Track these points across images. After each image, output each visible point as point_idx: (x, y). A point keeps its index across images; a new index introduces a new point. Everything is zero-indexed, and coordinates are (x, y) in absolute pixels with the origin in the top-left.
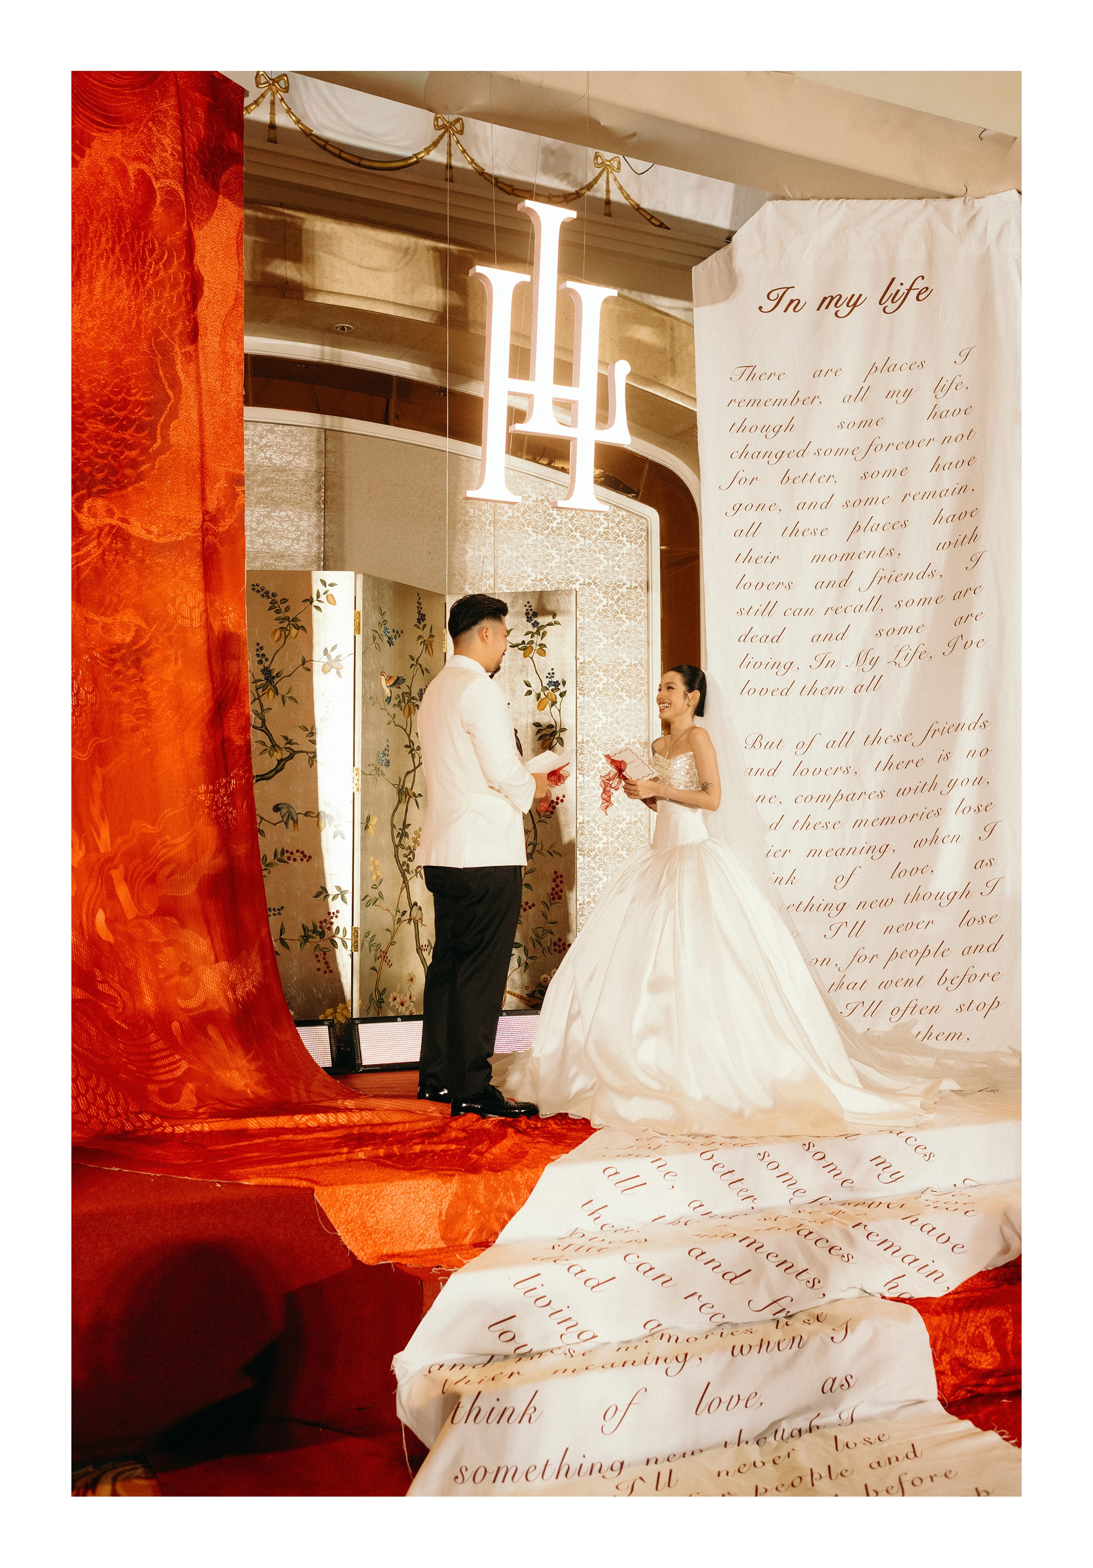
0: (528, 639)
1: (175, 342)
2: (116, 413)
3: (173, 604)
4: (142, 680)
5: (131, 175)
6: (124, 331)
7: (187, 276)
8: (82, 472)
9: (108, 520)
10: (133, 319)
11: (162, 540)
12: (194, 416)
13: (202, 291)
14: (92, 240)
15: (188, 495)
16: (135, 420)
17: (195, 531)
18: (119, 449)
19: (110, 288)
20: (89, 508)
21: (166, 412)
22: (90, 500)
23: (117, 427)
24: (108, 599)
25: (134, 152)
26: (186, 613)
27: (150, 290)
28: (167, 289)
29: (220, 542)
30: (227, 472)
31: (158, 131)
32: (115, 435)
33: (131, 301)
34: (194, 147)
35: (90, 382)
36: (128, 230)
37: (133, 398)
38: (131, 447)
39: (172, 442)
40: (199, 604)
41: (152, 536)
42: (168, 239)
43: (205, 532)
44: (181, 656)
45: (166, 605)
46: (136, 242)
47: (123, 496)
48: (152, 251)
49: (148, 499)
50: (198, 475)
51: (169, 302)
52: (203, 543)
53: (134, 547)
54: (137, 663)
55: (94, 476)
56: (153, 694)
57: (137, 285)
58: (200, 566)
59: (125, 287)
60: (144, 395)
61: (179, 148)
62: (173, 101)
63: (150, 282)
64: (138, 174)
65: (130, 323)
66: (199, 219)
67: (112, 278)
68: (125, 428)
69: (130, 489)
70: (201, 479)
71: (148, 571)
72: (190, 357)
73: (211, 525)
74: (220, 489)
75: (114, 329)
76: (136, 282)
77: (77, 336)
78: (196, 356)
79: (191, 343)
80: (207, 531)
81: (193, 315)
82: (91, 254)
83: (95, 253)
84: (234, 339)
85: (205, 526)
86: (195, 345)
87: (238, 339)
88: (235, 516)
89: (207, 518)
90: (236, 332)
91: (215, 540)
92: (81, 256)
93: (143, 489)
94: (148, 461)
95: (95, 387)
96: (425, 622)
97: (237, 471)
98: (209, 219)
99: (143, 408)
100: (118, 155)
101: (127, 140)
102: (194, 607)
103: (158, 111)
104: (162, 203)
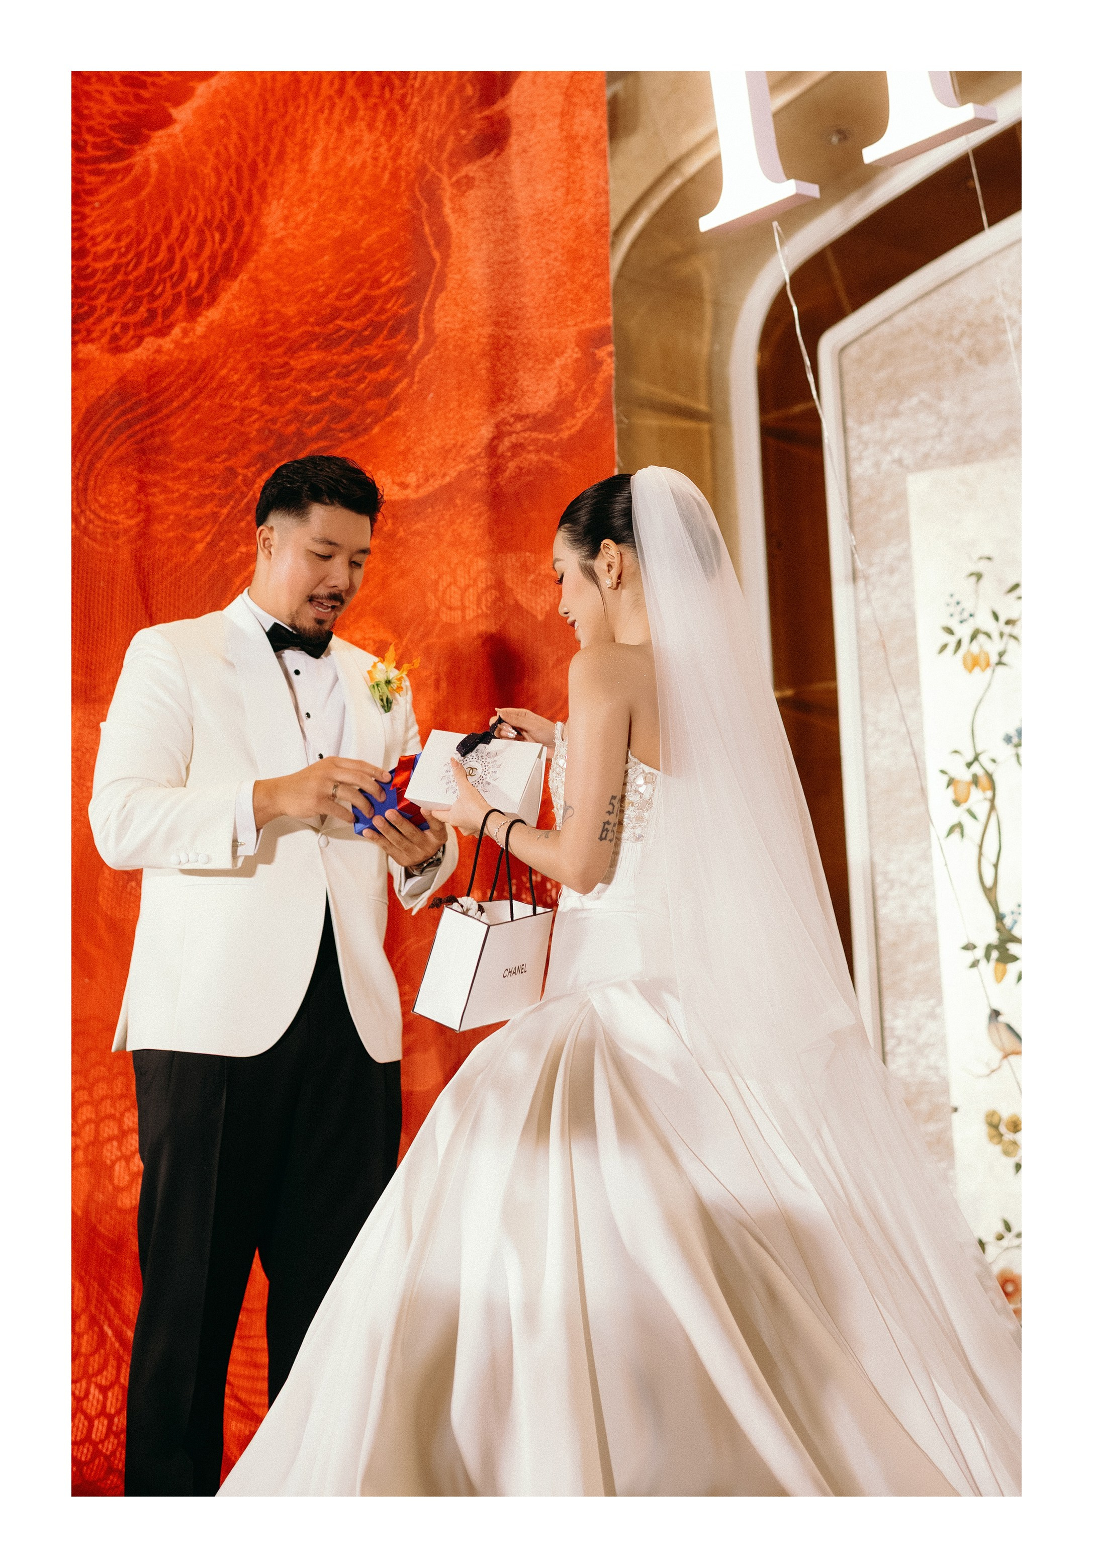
1: (442, 172)
2: (348, 325)
3: (435, 591)
6: (364, 197)
8: (280, 436)
10: (383, 171)
11: (423, 492)
15: (460, 405)
16: (386, 321)
17: (472, 459)
18: (356, 376)
19: (336, 148)
21: (432, 286)
23: (352, 344)
27: (416, 112)
32: (345, 359)
33: (376, 147)
37: (384, 290)
38: (375, 366)
39: (437, 331)
40: (475, 580)
41: (409, 491)
43: (498, 454)
45: (424, 596)
47: (363, 444)
49: (404, 435)
50: (485, 365)
52: (495, 472)
57: (392, 117)
58: (480, 515)
59: (365, 134)
60: (402, 276)
63: (416, 100)
65: (376, 181)
67: (340, 131)
68: (369, 340)
69: (376, 430)
70: (493, 370)
71: (400, 549)
72: (468, 182)
73: (535, 435)
74: (563, 368)
75: (343, 202)
76: (388, 115)
77: (280, 241)
78: (491, 174)
79: (470, 159)
80: (518, 448)
81: (486, 113)
82: (305, 114)
83: (311, 111)
84: (588, 106)
85: (507, 442)
86: (489, 159)
87: (594, 104)
88: (595, 402)
89: (519, 426)
90: (592, 91)
91: (547, 457)
92: (286, 129)
93: (395, 424)
94: (404, 375)
95: (308, 304)
97: (601, 322)
99: (399, 297)
102: (470, 586)
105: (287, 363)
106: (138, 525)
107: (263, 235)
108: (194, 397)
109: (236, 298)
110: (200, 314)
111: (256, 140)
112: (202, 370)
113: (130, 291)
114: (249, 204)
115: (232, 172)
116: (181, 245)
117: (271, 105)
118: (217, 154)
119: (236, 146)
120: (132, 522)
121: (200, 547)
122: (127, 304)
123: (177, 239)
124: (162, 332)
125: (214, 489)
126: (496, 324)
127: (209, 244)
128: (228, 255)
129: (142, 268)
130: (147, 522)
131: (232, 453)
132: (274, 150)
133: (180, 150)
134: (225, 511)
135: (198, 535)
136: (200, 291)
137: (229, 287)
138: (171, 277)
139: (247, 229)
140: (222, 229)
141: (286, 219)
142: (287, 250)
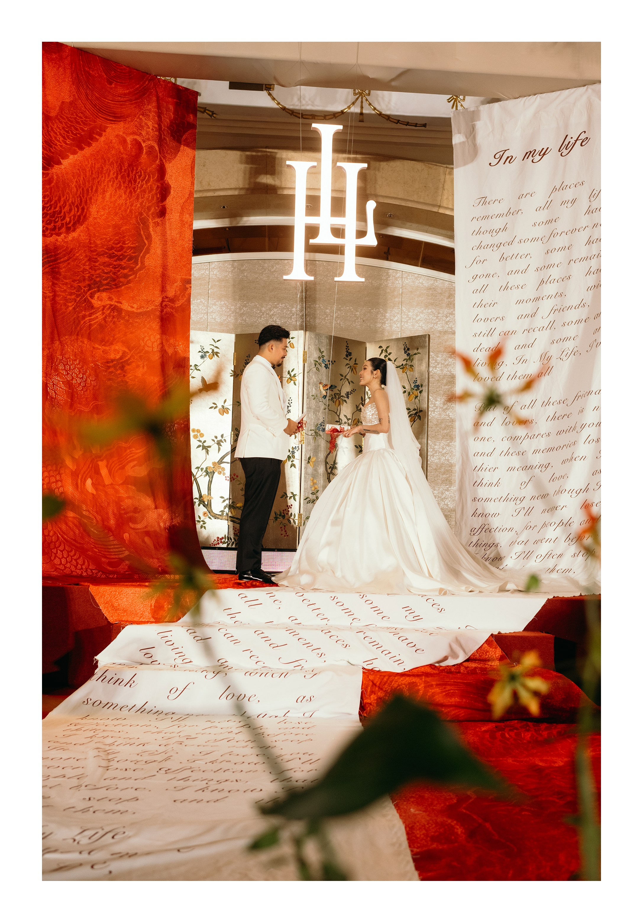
0: (404, 363)
1: (149, 217)
2: (116, 253)
3: (143, 341)
4: (124, 376)
5: (129, 142)
6: (122, 215)
7: (158, 186)
8: (95, 281)
9: (109, 302)
10: (128, 209)
11: (139, 311)
12: (159, 252)
13: (170, 193)
14: (105, 174)
15: (153, 289)
16: (127, 256)
17: (156, 306)
18: (117, 269)
19: (114, 195)
20: (98, 297)
21: (144, 251)
22: (99, 293)
23: (117, 259)
24: (107, 338)
25: (131, 131)
26: (150, 345)
27: (138, 194)
28: (147, 193)
29: (176, 312)
30: (181, 278)
31: (146, 119)
32: (115, 263)
33: (126, 200)
34: (168, 124)
35: (101, 239)
36: (126, 168)
37: (127, 246)
38: (124, 268)
39: (146, 265)
40: (157, 340)
41: (134, 309)
42: (148, 170)
43: (163, 306)
44: (146, 365)
45: (139, 341)
46: (131, 172)
47: (119, 291)
48: (140, 176)
49: (132, 292)
50: (160, 280)
51: (148, 199)
52: (162, 311)
53: (124, 314)
54: (122, 368)
55: (101, 282)
56: (130, 383)
57: (131, 192)
58: (158, 322)
59: (123, 194)
60: (133, 244)
61: (156, 126)
62: (154, 104)
63: (139, 190)
64: (133, 141)
65: (126, 211)
66: (169, 158)
67: (116, 191)
68: (122, 260)
69: (123, 288)
70: (162, 281)
71: (131, 325)
72: (157, 224)
73: (169, 303)
74: (177, 286)
75: (116, 214)
76: (130, 191)
77: (95, 218)
78: (162, 223)
79: (157, 217)
80: (166, 306)
81: (161, 205)
82: (104, 180)
83: (107, 180)
84: (188, 214)
85: (164, 304)
86: (162, 218)
87: (190, 214)
88: (185, 299)
89: (166, 300)
90: (189, 210)
91: (172, 311)
92: (98, 182)
93: (130, 288)
94: (133, 274)
95: (104, 242)
96: (351, 357)
97: (187, 277)
98: (175, 157)
99: (131, 250)
100: (121, 133)
101: (127, 126)
102: (154, 342)
103: (145, 110)
104: (146, 153)
105: (97, 258)
106: (52, 296)
107: (90, 214)
108: (68, 260)
109: (82, 232)
110: (70, 233)
111: (89, 183)
112: (71, 252)
113: (48, 217)
114: (86, 202)
115: (81, 189)
116: (64, 207)
117: (94, 172)
118: (77, 182)
119: (82, 181)
120: (51, 295)
121: (71, 308)
122: (47, 221)
123: (63, 205)
124: (59, 235)
125: (74, 291)
126: (163, 269)
127: (73, 210)
128: (79, 216)
129: (52, 210)
130: (55, 296)
131: (80, 281)
133: (63, 175)
134: (78, 299)
135: (70, 304)
136: (70, 225)
137: (80, 227)
138: (61, 217)
139: (85, 210)
140: (77, 206)
141: (98, 212)
142: (98, 222)
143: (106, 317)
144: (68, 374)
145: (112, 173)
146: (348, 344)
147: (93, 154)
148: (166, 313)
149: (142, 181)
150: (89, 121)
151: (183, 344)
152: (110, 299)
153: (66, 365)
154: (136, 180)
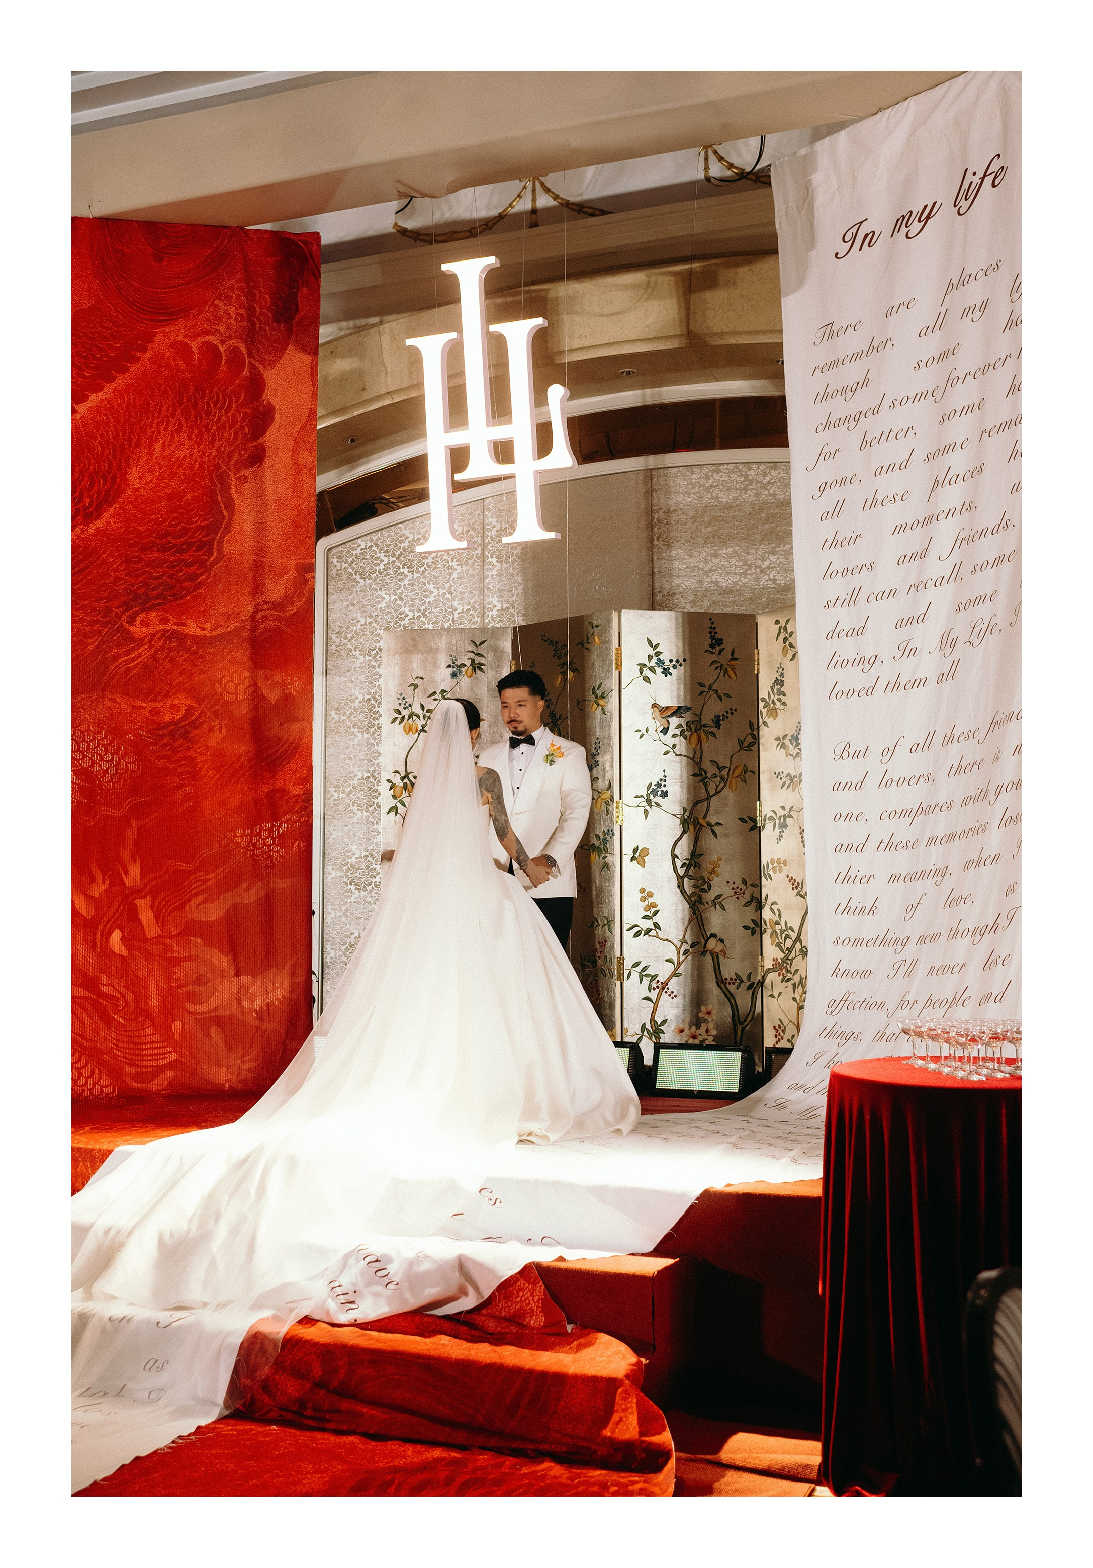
1: (230, 470)
2: (174, 541)
3: (220, 684)
4: (189, 748)
5: (194, 349)
6: (184, 474)
7: (245, 414)
8: (136, 594)
9: (162, 627)
10: (195, 462)
11: (214, 633)
12: (248, 527)
13: (273, 419)
14: (152, 412)
15: (237, 593)
16: (195, 542)
17: (243, 621)
18: (178, 568)
19: (170, 445)
20: (142, 621)
21: (222, 529)
22: (143, 614)
23: (175, 551)
24: (158, 688)
25: (198, 330)
26: (232, 689)
27: (214, 434)
28: (227, 429)
29: (286, 625)
30: (297, 565)
31: (225, 305)
32: (172, 558)
33: (192, 449)
34: (267, 303)
35: (149, 522)
36: (190, 394)
37: (194, 525)
38: (188, 565)
39: (225, 553)
40: (243, 681)
41: (205, 632)
42: (229, 389)
43: (256, 620)
44: (225, 725)
45: (214, 685)
46: (199, 400)
47: (179, 605)
48: (215, 404)
49: (203, 603)
50: (251, 574)
51: (228, 440)
52: (254, 629)
53: (188, 643)
54: (185, 736)
55: (148, 595)
56: (199, 759)
57: (200, 433)
58: (247, 649)
59: (186, 440)
60: (205, 520)
61: (244, 311)
62: (240, 276)
63: (214, 428)
64: (202, 347)
65: (191, 467)
66: (270, 360)
67: (172, 436)
68: (185, 551)
69: (188, 598)
70: (254, 578)
71: (200, 661)
72: (245, 479)
73: (273, 612)
74: (288, 580)
75: (173, 475)
76: (198, 432)
77: (137, 490)
78: (256, 476)
79: (246, 467)
80: (265, 618)
81: (254, 444)
82: (152, 423)
83: (156, 421)
84: (307, 450)
85: (260, 615)
86: (255, 468)
87: (310, 449)
88: (304, 600)
89: (265, 607)
90: (309, 442)
91: (278, 624)
92: (141, 428)
93: (199, 596)
94: (205, 572)
95: (152, 526)
96: (722, 646)
97: (309, 561)
98: (281, 357)
99: (202, 531)
100: (181, 339)
101: (190, 323)
102: (240, 684)
103: (225, 289)
104: (227, 360)
105: (140, 556)
107: (127, 484)
108: (88, 567)
109: (112, 516)
110: (91, 522)
111: (124, 433)
114: (120, 467)
115: (110, 447)
116: (81, 482)
117: (133, 414)
118: (102, 436)
119: (112, 433)
121: (91, 647)
125: (99, 617)
126: (257, 554)
127: (97, 484)
128: (107, 493)
131: (110, 599)
132: (134, 440)
134: (105, 630)
135: (90, 641)
136: (91, 510)
137: (108, 510)
139: (119, 480)
140: (104, 477)
141: (140, 478)
142: (141, 495)
143: (156, 653)
144: (84, 757)
145: (164, 409)
146: (713, 623)
147: (132, 383)
148: (266, 631)
149: (220, 410)
150: (125, 331)
151: (299, 679)
152: (165, 620)
153: (82, 742)
154: (211, 410)
